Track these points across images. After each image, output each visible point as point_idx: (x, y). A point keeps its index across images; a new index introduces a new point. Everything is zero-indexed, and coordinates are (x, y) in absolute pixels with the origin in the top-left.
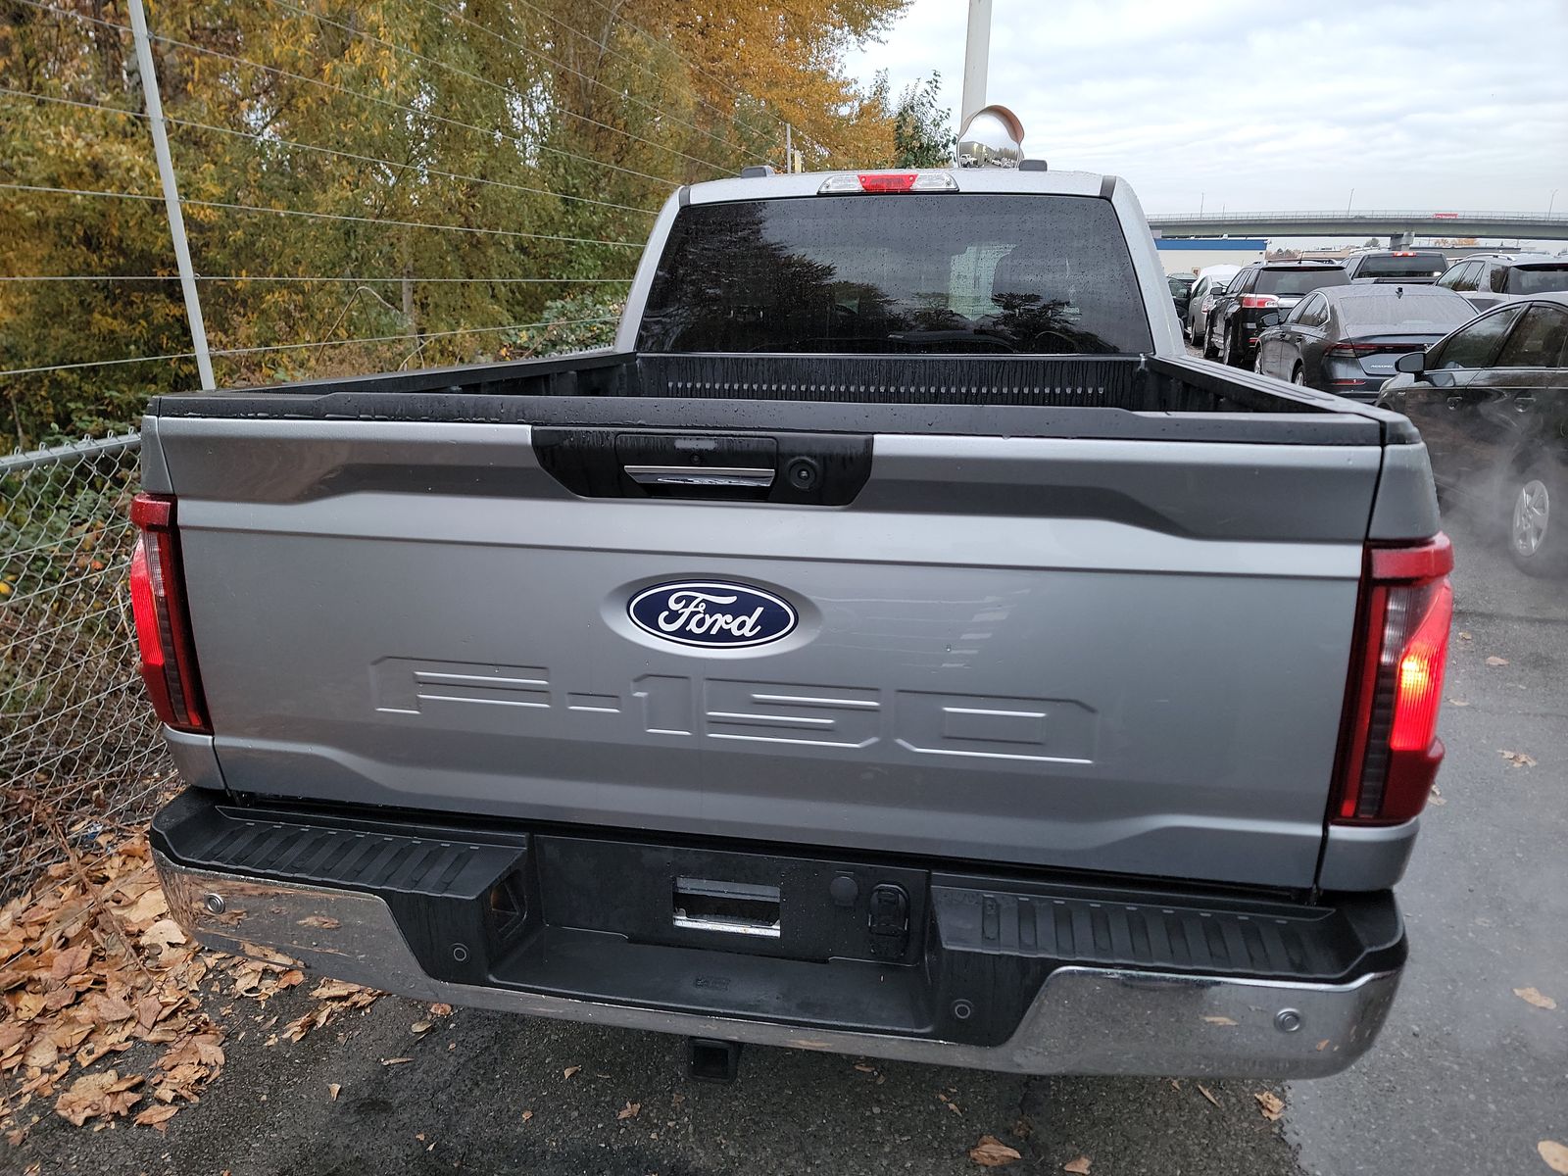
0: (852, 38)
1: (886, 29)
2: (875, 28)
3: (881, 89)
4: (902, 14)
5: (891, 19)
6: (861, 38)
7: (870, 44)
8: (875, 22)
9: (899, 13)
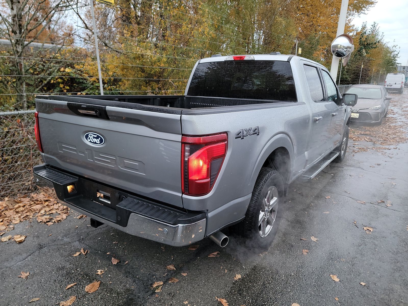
0: (357, 13)
1: (367, 10)
2: (363, 10)
3: (364, 28)
4: (374, 6)
5: (370, 7)
6: (359, 13)
7: (362, 15)
8: (363, 9)
9: (372, 6)
